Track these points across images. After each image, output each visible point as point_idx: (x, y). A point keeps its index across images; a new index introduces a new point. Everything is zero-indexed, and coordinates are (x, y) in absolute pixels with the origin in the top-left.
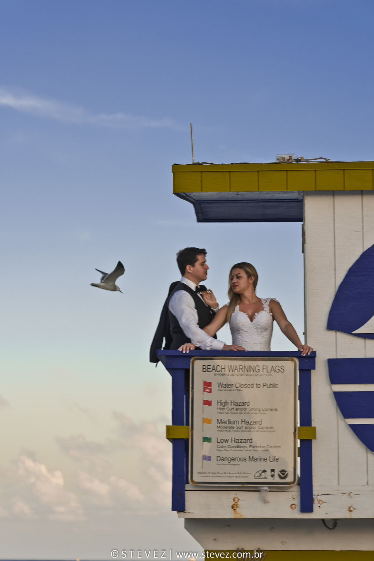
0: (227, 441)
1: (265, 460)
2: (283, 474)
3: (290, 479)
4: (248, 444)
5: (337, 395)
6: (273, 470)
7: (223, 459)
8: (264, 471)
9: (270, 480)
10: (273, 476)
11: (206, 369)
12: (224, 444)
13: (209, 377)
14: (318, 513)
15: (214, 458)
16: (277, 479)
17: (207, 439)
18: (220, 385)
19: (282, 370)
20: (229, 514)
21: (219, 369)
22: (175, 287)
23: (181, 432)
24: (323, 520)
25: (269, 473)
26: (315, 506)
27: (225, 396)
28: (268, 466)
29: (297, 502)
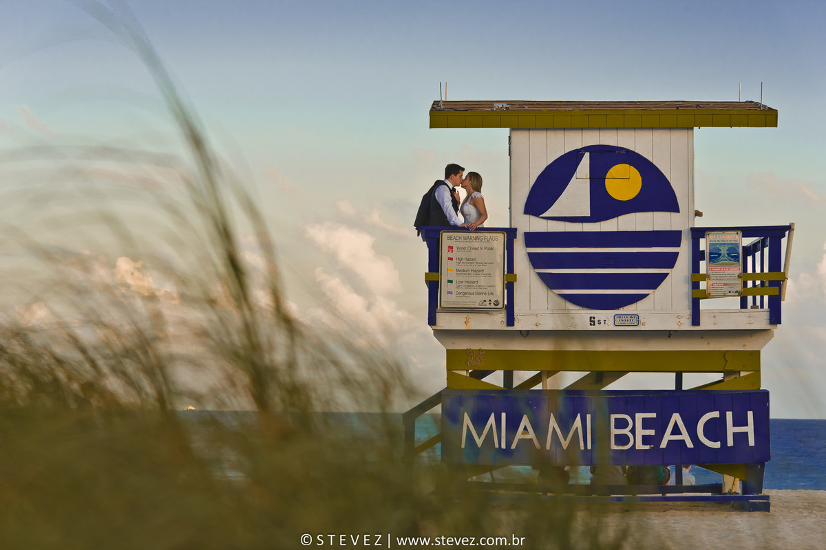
0: (462, 282)
1: (485, 294)
2: (497, 303)
3: (500, 306)
4: (475, 285)
5: (530, 255)
6: (490, 300)
7: (460, 294)
8: (485, 301)
9: (488, 306)
10: (490, 304)
11: (449, 238)
12: (461, 284)
13: (451, 243)
14: (518, 326)
15: (454, 293)
16: (493, 306)
17: (450, 281)
18: (458, 248)
19: (496, 239)
20: (462, 327)
21: (458, 238)
22: (438, 183)
23: (434, 277)
24: (520, 331)
25: (488, 302)
26: (516, 323)
27: (462, 255)
28: (487, 298)
29: (505, 320)
